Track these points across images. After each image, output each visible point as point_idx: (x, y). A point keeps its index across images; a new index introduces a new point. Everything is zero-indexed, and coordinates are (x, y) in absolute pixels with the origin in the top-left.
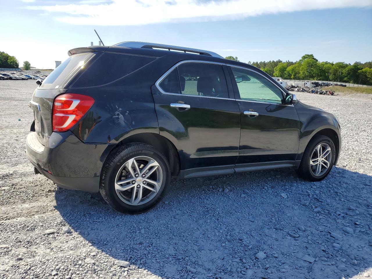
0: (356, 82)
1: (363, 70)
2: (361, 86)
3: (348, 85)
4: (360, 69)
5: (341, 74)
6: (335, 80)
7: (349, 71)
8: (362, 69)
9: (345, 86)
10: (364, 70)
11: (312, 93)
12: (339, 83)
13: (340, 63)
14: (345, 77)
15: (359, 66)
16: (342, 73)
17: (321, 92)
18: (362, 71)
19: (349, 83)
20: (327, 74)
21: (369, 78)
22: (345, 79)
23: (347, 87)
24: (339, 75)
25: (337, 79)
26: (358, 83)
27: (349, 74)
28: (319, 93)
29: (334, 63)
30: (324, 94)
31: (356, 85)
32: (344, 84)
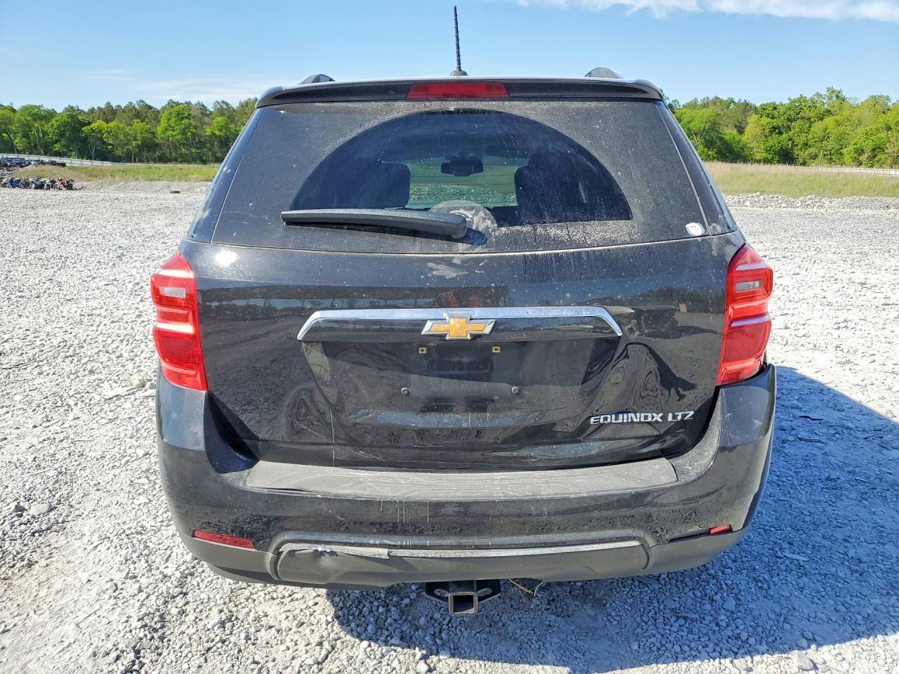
0: (84, 153)
1: (92, 126)
2: (97, 163)
3: (69, 161)
4: (85, 125)
5: (43, 136)
6: (32, 150)
7: (62, 129)
8: (89, 123)
9: (63, 165)
10: (94, 126)
11: (14, 187)
12: (46, 159)
13: (33, 107)
14: (56, 142)
15: (80, 117)
16: (45, 133)
17: (38, 183)
18: (92, 129)
19: (70, 156)
20: (5, 135)
21: (110, 144)
22: (57, 147)
23: (70, 168)
24: (40, 138)
25: (35, 146)
26: (90, 158)
27: (62, 135)
28: (33, 186)
29: (16, 107)
30: (49, 188)
31: (87, 163)
32: (58, 160)
